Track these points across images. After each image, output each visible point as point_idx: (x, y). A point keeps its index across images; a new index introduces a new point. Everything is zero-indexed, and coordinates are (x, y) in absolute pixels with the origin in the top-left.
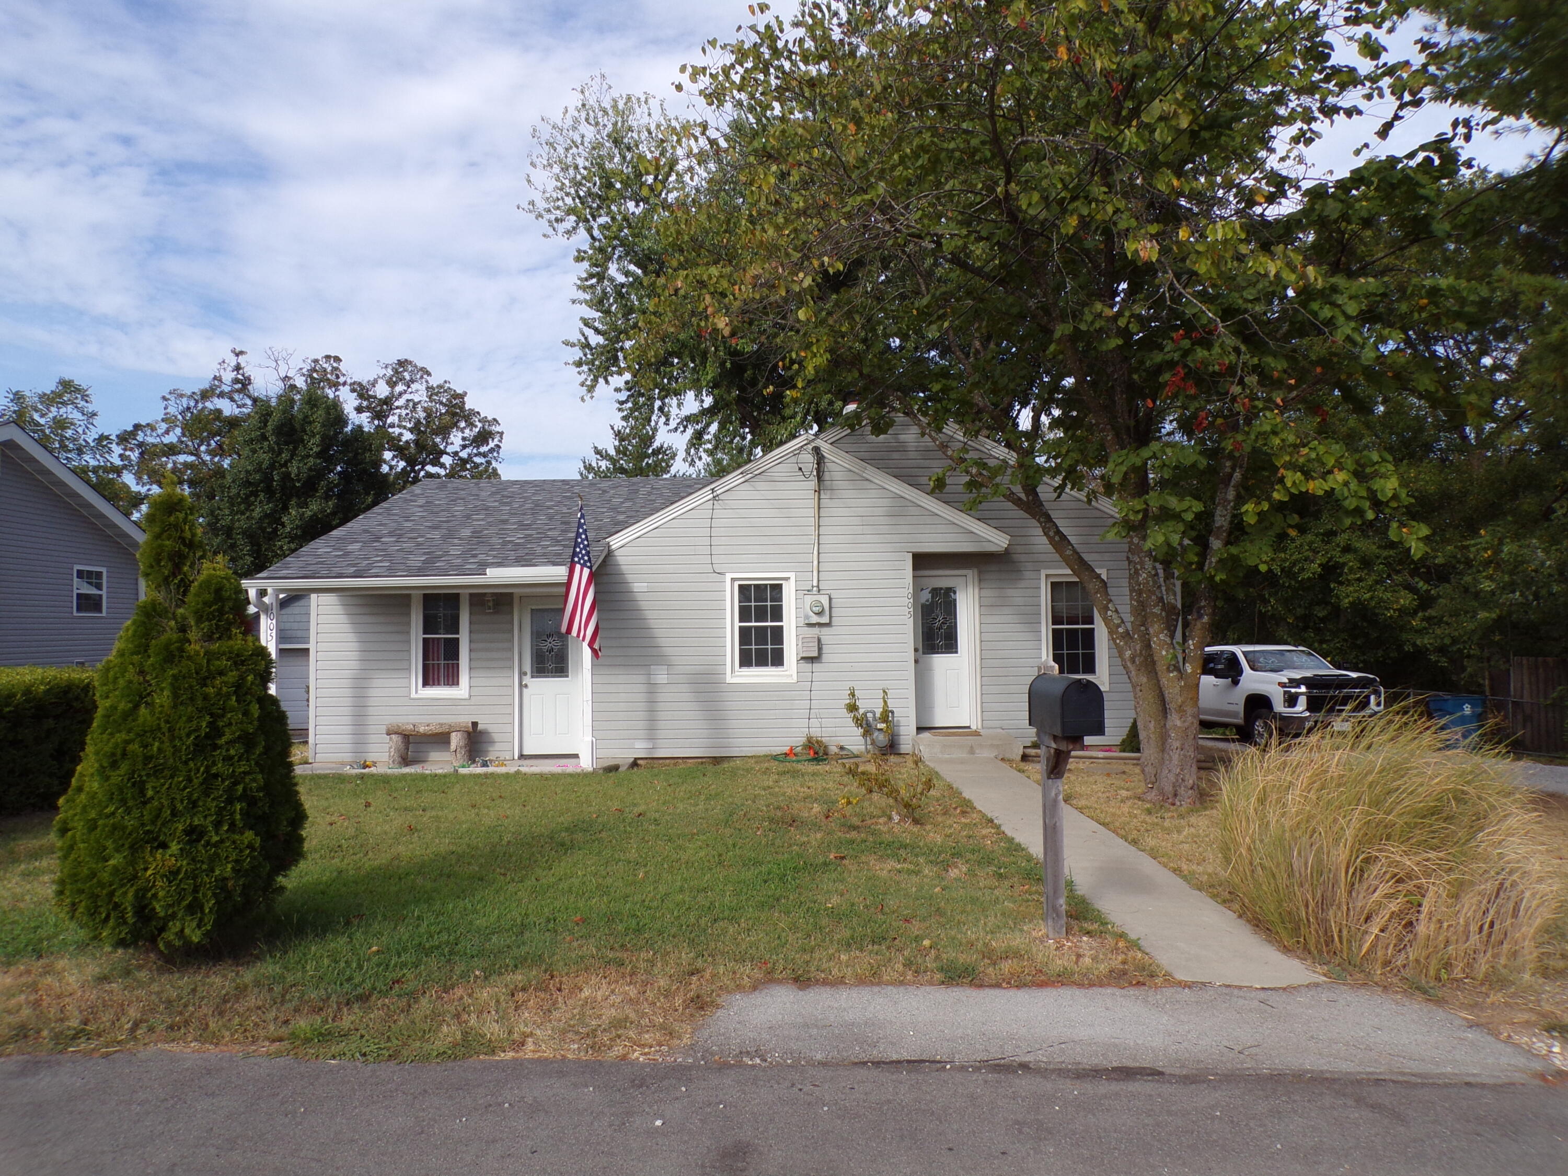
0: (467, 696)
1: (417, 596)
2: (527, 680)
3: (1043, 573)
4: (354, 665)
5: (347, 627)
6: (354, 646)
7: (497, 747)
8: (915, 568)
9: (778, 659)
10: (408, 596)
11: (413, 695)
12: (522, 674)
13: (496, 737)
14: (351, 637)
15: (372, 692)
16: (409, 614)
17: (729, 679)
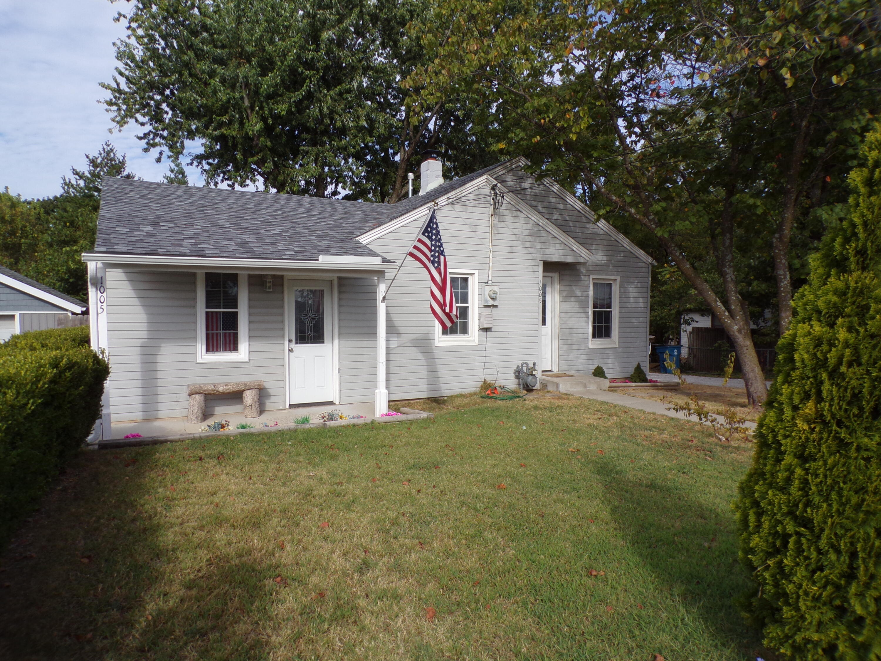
0: (246, 359)
1: (200, 274)
2: (293, 346)
3: (592, 277)
4: (144, 334)
5: (136, 301)
6: (144, 318)
7: (273, 399)
8: (544, 271)
9: (464, 330)
10: (194, 275)
11: (199, 360)
12: (290, 341)
13: (271, 391)
14: (140, 310)
15: (160, 358)
16: (195, 291)
17: (437, 344)
